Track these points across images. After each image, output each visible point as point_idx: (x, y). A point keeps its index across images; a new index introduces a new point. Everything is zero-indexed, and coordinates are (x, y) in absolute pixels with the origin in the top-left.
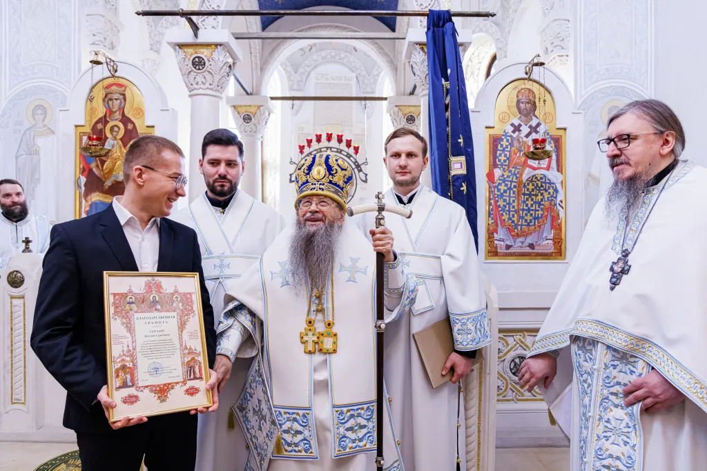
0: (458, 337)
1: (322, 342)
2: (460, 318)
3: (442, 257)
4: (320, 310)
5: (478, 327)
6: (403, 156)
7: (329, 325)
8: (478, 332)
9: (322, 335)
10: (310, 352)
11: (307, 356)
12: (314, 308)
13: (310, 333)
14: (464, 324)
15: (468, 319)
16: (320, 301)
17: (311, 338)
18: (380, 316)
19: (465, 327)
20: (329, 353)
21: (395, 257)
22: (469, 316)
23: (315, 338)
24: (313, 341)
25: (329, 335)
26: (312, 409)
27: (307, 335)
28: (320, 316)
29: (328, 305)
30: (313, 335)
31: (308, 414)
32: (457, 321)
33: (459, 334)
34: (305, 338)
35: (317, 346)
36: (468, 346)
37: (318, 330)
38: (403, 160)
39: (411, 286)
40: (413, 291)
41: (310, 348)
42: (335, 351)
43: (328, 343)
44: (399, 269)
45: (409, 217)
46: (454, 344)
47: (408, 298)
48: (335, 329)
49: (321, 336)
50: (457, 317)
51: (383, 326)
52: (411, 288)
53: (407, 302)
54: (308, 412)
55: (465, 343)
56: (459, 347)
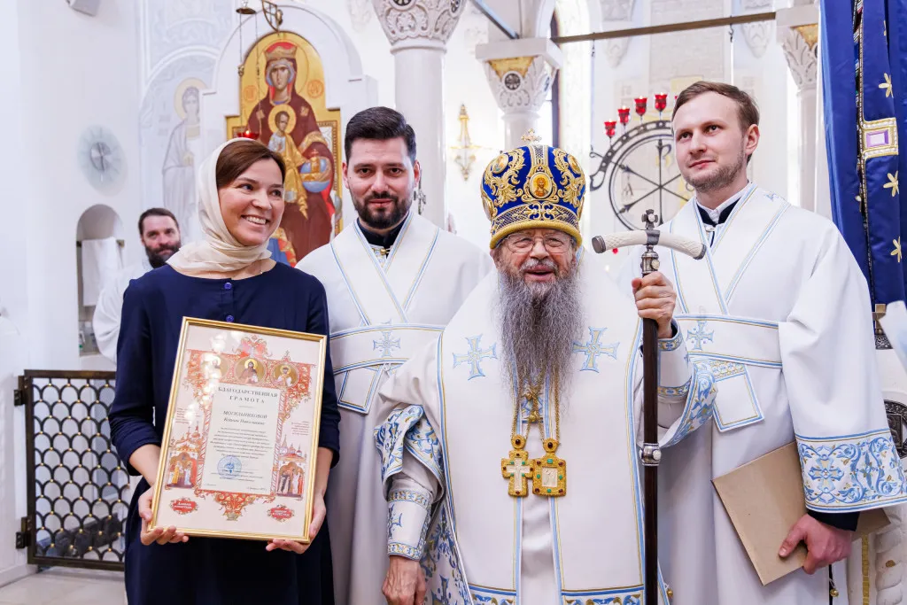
0: (814, 485)
1: (539, 477)
2: (816, 445)
3: (781, 325)
4: (536, 422)
5: (861, 465)
6: (697, 133)
7: (550, 446)
8: (860, 476)
9: (539, 463)
10: (518, 496)
11: (512, 502)
12: (524, 416)
13: (519, 462)
14: (824, 458)
15: (834, 449)
16: (535, 406)
17: (519, 470)
18: (651, 436)
19: (826, 465)
20: (553, 497)
21: (674, 330)
22: (837, 444)
23: (527, 471)
24: (524, 476)
25: (550, 465)
26: (519, 593)
27: (513, 464)
28: (535, 431)
29: (548, 412)
30: (524, 464)
31: (511, 602)
32: (810, 452)
33: (813, 478)
34: (510, 470)
35: (530, 483)
36: (834, 504)
37: (531, 458)
38: (695, 143)
39: (703, 382)
40: (706, 392)
41: (519, 487)
42: (562, 493)
43: (549, 479)
44: (680, 352)
45: (700, 257)
46: (805, 496)
47: (698, 404)
48: (561, 455)
49: (536, 466)
50: (809, 444)
51: (657, 455)
52: (702, 389)
53: (695, 413)
54: (511, 598)
55: (827, 497)
56: (818, 505)
